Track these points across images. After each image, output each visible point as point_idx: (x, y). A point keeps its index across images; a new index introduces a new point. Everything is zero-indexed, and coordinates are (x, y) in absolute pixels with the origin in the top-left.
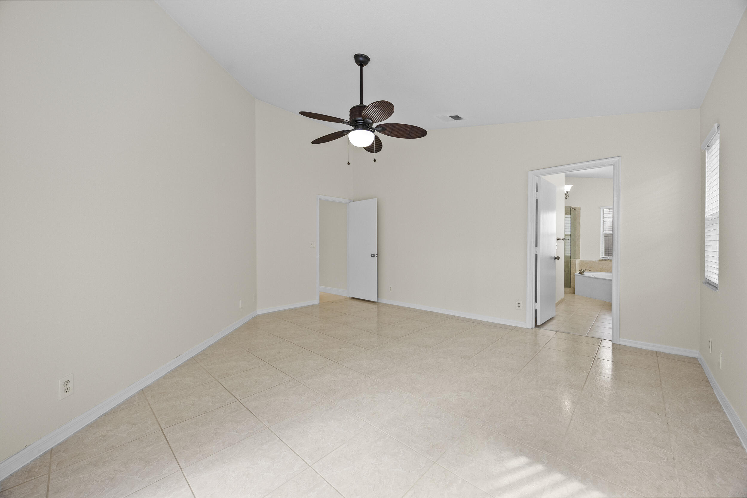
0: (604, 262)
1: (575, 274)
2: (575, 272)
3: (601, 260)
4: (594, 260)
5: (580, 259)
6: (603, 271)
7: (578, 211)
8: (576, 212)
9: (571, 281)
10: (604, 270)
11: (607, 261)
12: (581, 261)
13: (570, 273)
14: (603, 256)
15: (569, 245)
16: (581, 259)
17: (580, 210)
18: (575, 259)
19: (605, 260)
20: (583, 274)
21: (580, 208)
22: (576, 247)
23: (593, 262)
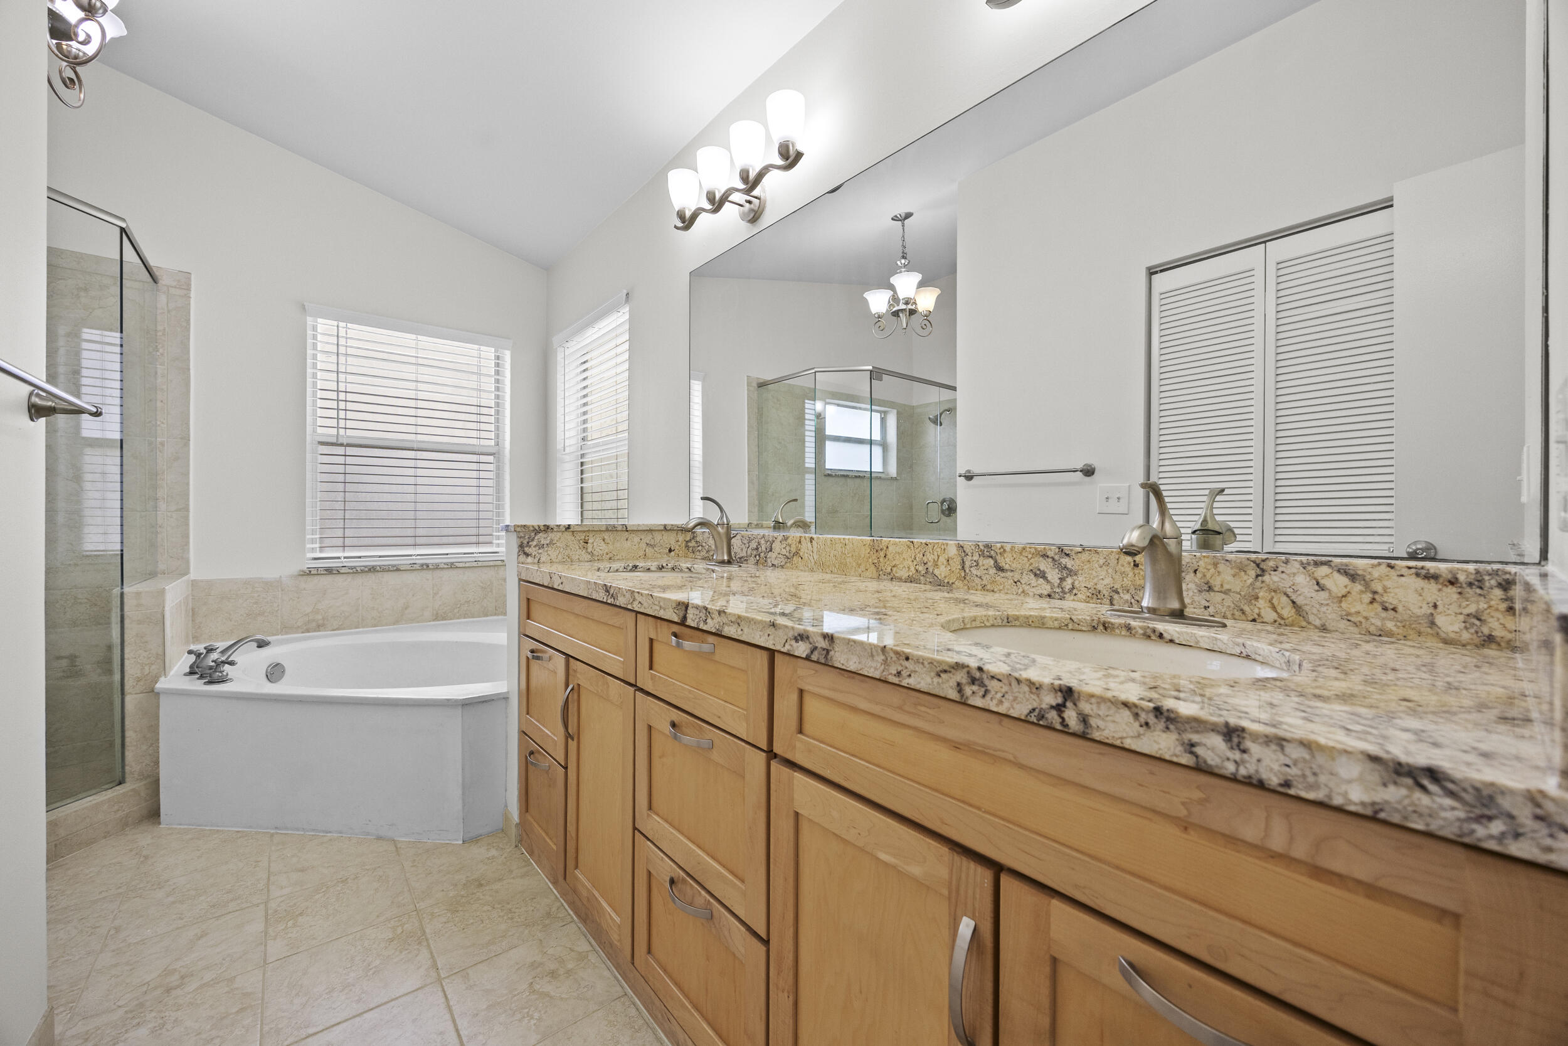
0: (327, 580)
1: (162, 684)
2: (164, 670)
3: (308, 573)
4: (270, 573)
5: (186, 572)
6: (319, 627)
7: (172, 291)
8: (162, 299)
9: (130, 734)
10: (323, 619)
11: (339, 573)
12: (194, 583)
13: (117, 677)
14: (313, 550)
15: (109, 495)
16: (193, 575)
17: (189, 289)
18: (152, 575)
19: (329, 571)
20: (222, 680)
21: (190, 279)
22: (162, 506)
23: (269, 585)
